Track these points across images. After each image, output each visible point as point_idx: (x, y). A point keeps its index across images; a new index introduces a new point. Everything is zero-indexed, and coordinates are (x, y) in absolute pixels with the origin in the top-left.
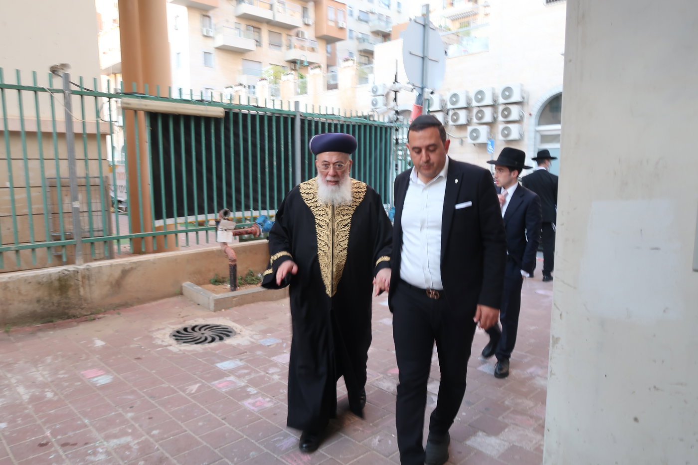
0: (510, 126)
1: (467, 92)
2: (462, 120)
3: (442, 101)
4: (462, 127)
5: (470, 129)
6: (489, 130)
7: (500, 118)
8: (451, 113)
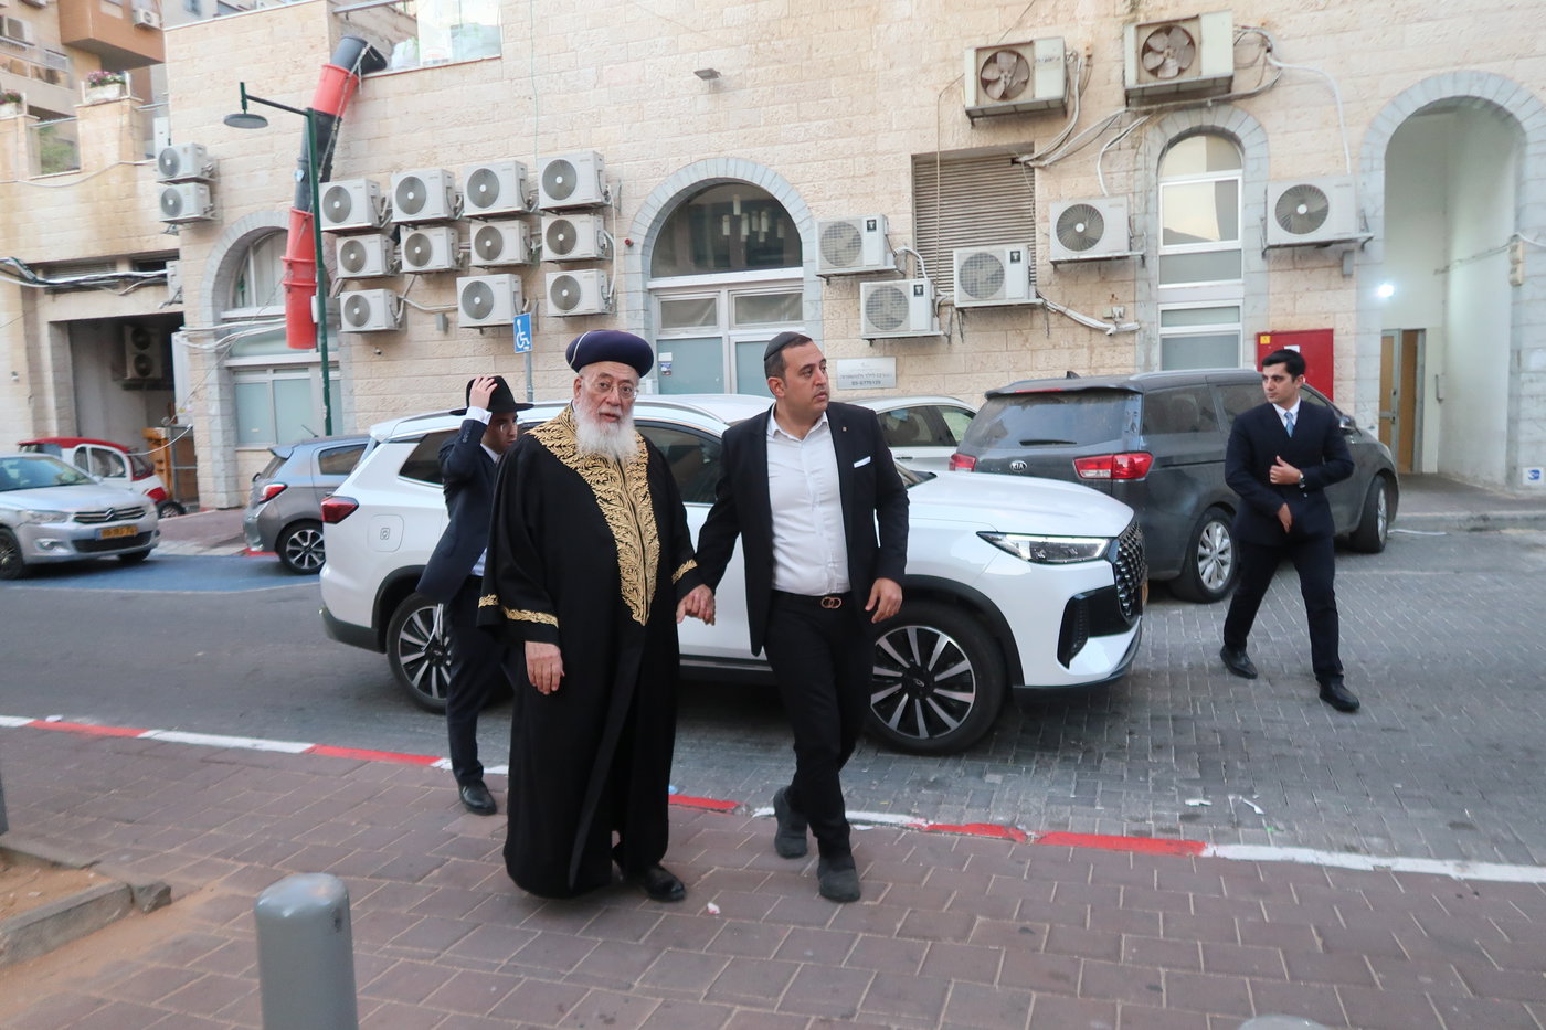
0: (576, 275)
1: (449, 176)
2: (440, 259)
3: (379, 202)
4: (442, 279)
5: (462, 283)
6: (517, 287)
7: (548, 254)
8: (405, 235)
